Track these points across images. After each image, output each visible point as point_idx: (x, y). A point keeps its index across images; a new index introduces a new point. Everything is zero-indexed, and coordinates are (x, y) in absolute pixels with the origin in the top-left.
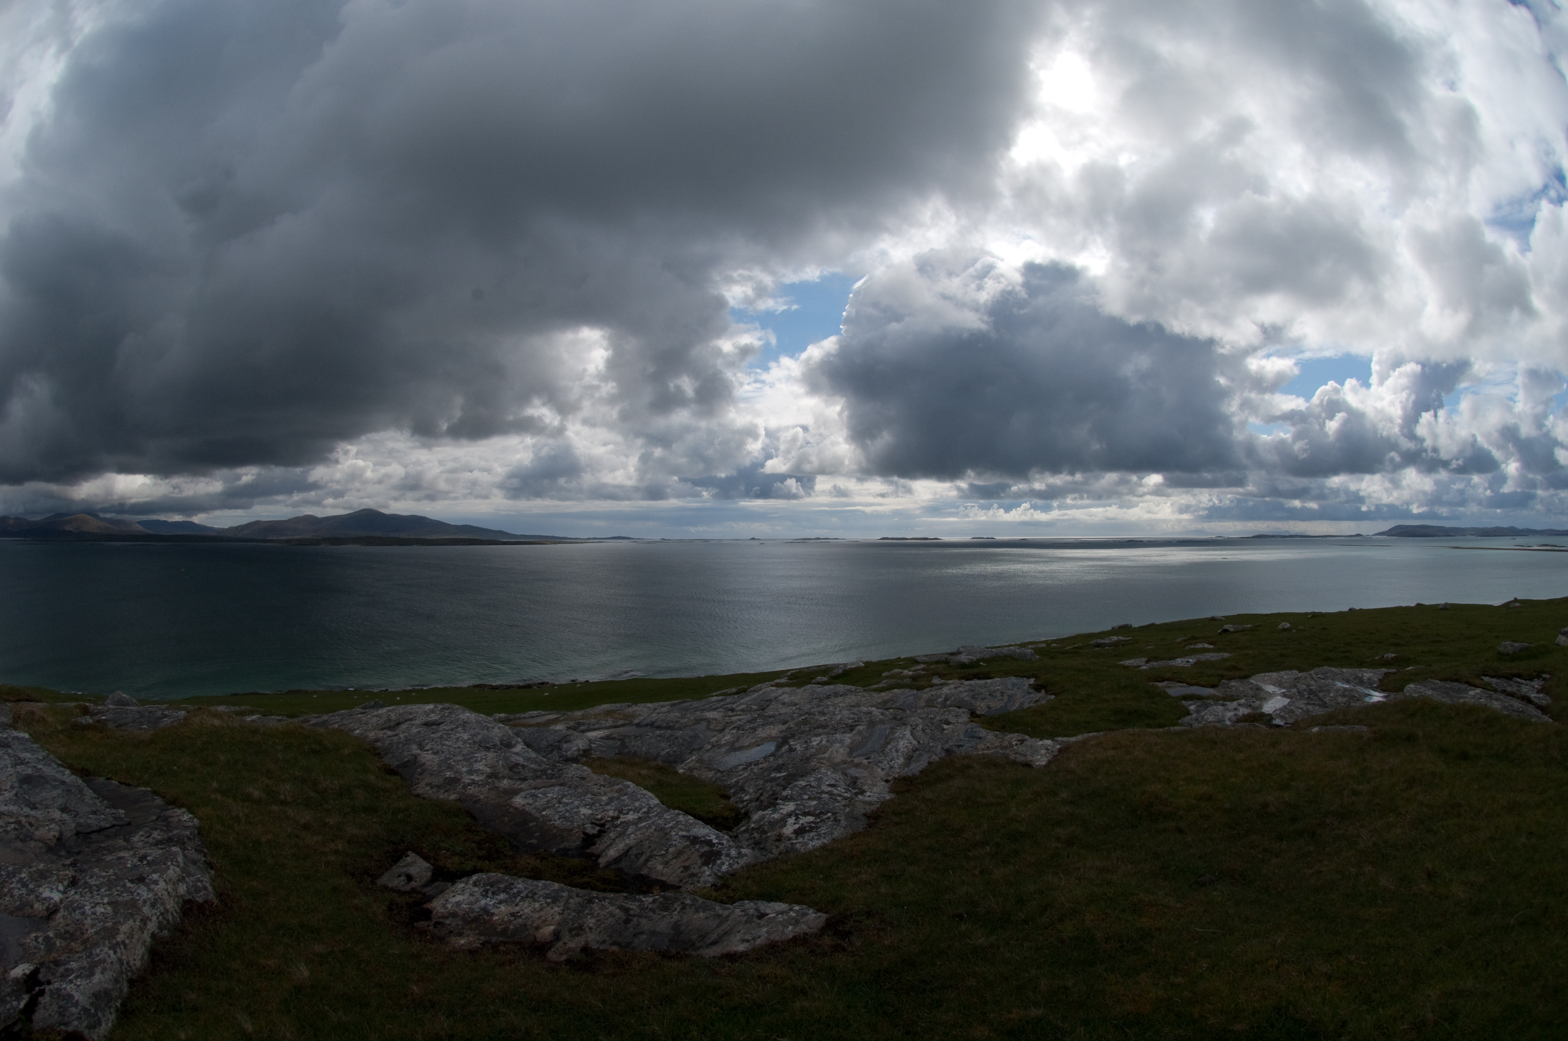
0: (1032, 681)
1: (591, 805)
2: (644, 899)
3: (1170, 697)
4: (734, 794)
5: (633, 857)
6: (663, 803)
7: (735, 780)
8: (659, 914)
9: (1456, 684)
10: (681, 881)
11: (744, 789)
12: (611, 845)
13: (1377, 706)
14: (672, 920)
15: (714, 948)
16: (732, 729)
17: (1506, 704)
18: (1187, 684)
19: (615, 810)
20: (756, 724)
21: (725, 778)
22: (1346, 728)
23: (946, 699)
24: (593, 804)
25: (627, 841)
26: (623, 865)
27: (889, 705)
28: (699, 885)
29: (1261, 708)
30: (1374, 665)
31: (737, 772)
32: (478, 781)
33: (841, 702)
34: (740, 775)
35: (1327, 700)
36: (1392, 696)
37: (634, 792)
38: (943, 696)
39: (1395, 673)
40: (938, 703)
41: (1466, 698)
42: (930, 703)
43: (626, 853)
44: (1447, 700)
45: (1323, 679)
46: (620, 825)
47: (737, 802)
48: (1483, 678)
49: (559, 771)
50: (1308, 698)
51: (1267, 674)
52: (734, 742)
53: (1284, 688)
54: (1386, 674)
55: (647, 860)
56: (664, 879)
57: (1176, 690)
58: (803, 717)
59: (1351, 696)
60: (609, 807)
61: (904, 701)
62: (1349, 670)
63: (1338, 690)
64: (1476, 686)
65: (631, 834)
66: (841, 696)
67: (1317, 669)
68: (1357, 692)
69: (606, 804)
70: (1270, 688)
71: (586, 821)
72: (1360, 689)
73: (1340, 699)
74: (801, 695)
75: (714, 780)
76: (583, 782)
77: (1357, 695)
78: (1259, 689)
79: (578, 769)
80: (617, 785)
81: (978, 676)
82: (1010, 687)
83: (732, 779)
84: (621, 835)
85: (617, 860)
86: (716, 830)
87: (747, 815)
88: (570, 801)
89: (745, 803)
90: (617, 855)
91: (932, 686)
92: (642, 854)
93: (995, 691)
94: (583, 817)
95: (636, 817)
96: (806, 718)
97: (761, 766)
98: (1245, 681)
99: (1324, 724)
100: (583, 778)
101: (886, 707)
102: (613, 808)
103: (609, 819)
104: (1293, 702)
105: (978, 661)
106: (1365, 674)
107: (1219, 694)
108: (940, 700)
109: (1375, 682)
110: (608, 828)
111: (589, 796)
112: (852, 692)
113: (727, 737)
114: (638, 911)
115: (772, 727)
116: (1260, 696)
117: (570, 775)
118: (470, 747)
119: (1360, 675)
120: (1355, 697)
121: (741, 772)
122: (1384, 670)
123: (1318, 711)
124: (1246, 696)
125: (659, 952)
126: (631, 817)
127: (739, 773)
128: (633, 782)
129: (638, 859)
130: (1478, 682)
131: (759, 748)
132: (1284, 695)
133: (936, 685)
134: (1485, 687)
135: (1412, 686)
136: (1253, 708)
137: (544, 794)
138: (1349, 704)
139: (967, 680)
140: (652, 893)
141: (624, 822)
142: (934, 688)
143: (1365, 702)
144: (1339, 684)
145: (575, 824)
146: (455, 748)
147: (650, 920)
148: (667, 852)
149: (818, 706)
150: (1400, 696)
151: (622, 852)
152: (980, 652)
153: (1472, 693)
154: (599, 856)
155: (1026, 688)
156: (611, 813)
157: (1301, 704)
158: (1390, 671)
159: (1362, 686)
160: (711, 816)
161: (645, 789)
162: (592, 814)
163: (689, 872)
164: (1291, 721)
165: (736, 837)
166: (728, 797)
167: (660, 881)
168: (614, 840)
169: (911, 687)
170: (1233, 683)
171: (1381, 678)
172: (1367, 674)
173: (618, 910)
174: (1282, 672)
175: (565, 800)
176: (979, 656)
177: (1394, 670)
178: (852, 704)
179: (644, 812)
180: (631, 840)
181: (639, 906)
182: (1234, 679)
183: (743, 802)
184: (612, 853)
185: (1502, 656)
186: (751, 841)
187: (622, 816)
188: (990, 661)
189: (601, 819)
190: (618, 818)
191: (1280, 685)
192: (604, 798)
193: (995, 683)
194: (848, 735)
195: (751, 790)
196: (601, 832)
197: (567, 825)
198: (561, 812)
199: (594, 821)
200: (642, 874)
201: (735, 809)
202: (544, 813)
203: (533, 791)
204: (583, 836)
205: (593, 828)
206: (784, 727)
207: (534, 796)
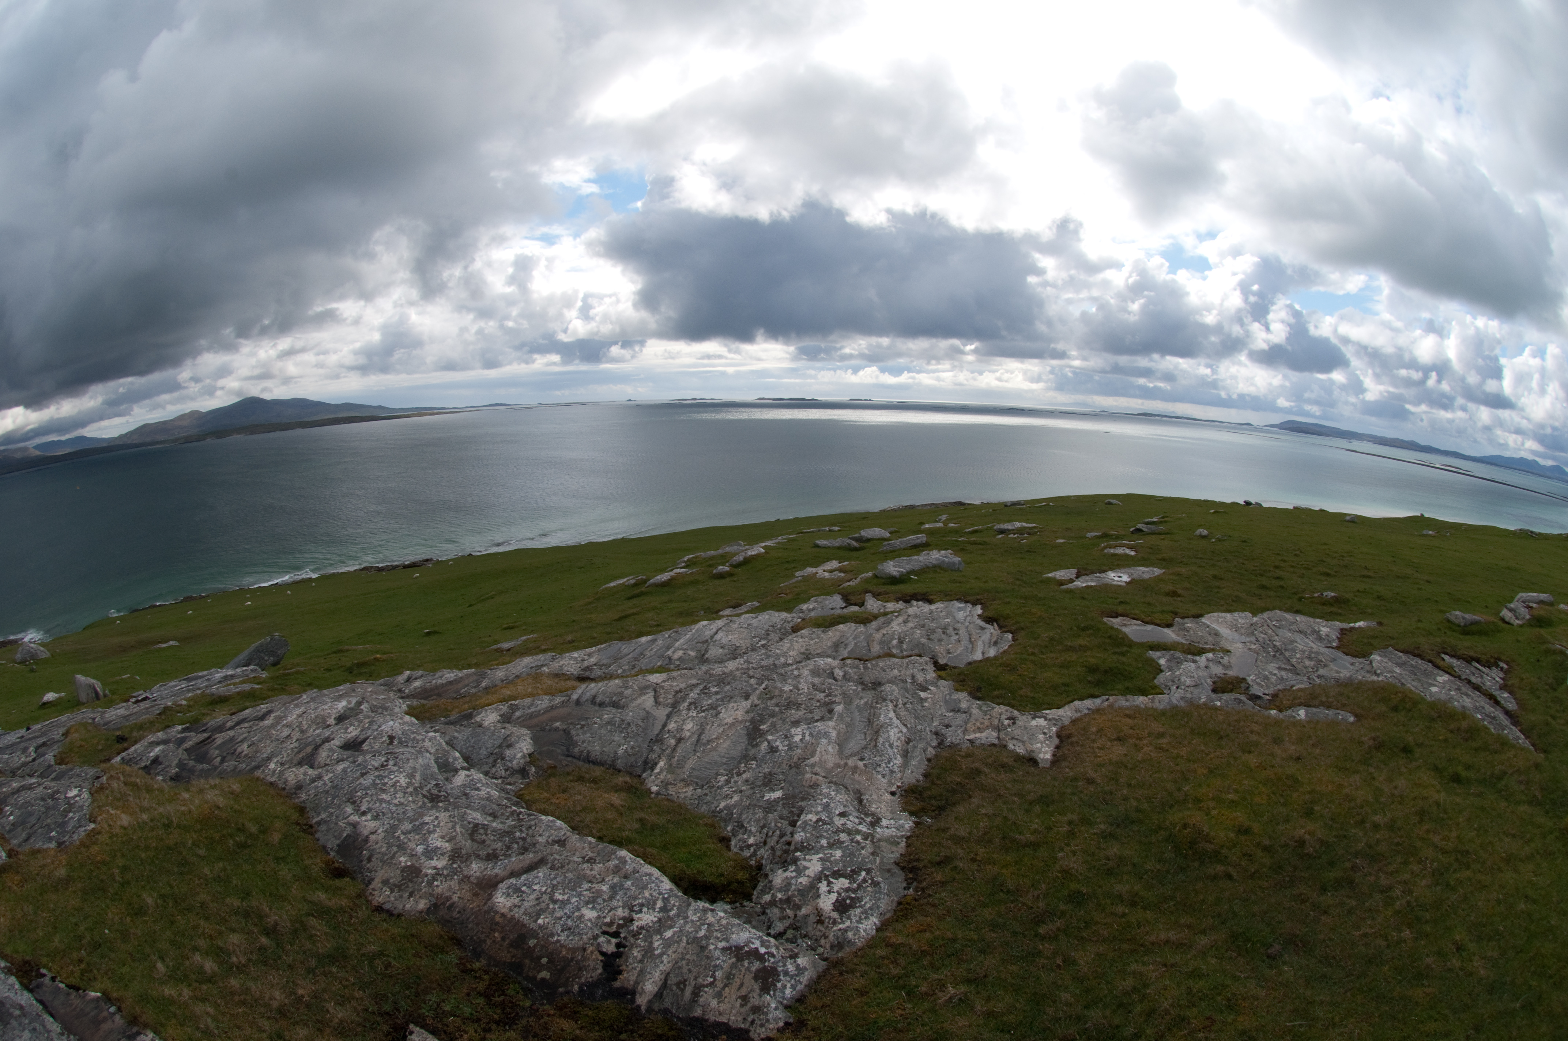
1: (593, 902)
4: (734, 833)
5: (676, 990)
6: (677, 887)
10: (745, 1020)
11: (743, 826)
12: (642, 972)
16: (688, 706)
18: (1143, 621)
19: (625, 909)
20: (713, 698)
21: (708, 798)
24: (595, 900)
25: (658, 967)
26: (667, 1002)
28: (771, 1026)
32: (443, 869)
37: (635, 869)
42: (886, 648)
43: (665, 987)
46: (639, 933)
47: (744, 851)
55: (695, 994)
60: (613, 902)
61: (855, 644)
65: (659, 951)
69: (613, 898)
71: (597, 931)
73: (1307, 663)
75: (697, 804)
76: (565, 853)
80: (613, 859)
81: (916, 598)
82: (958, 618)
83: (719, 802)
84: (648, 951)
85: (659, 995)
87: (761, 871)
88: (565, 896)
89: (752, 849)
90: (656, 989)
92: (685, 984)
94: (589, 924)
95: (654, 919)
96: (767, 687)
97: (744, 776)
100: (562, 844)
101: (840, 655)
102: (620, 903)
103: (622, 922)
105: (909, 573)
110: (626, 938)
111: (585, 884)
113: (690, 725)
115: (735, 705)
117: (545, 839)
118: (414, 802)
126: (650, 920)
127: (724, 791)
128: (630, 850)
129: (684, 991)
137: (529, 886)
141: (643, 928)
145: (585, 939)
146: (396, 805)
148: (715, 980)
151: (659, 984)
154: (634, 994)
156: (621, 913)
157: (1273, 668)
160: (723, 880)
161: (649, 862)
162: (602, 918)
166: (729, 843)
167: (721, 1025)
168: (643, 962)
170: (1188, 624)
175: (558, 896)
179: (661, 910)
180: (664, 964)
182: (1187, 617)
183: (749, 848)
184: (651, 988)
186: (785, 923)
187: (637, 919)
189: (612, 923)
190: (633, 922)
192: (607, 889)
194: (831, 724)
195: (753, 829)
196: (618, 945)
197: (575, 941)
198: (560, 918)
199: (604, 928)
200: (696, 1014)
201: (743, 865)
202: (540, 921)
203: (513, 881)
204: (601, 958)
205: (609, 942)
206: (747, 704)
207: (517, 890)
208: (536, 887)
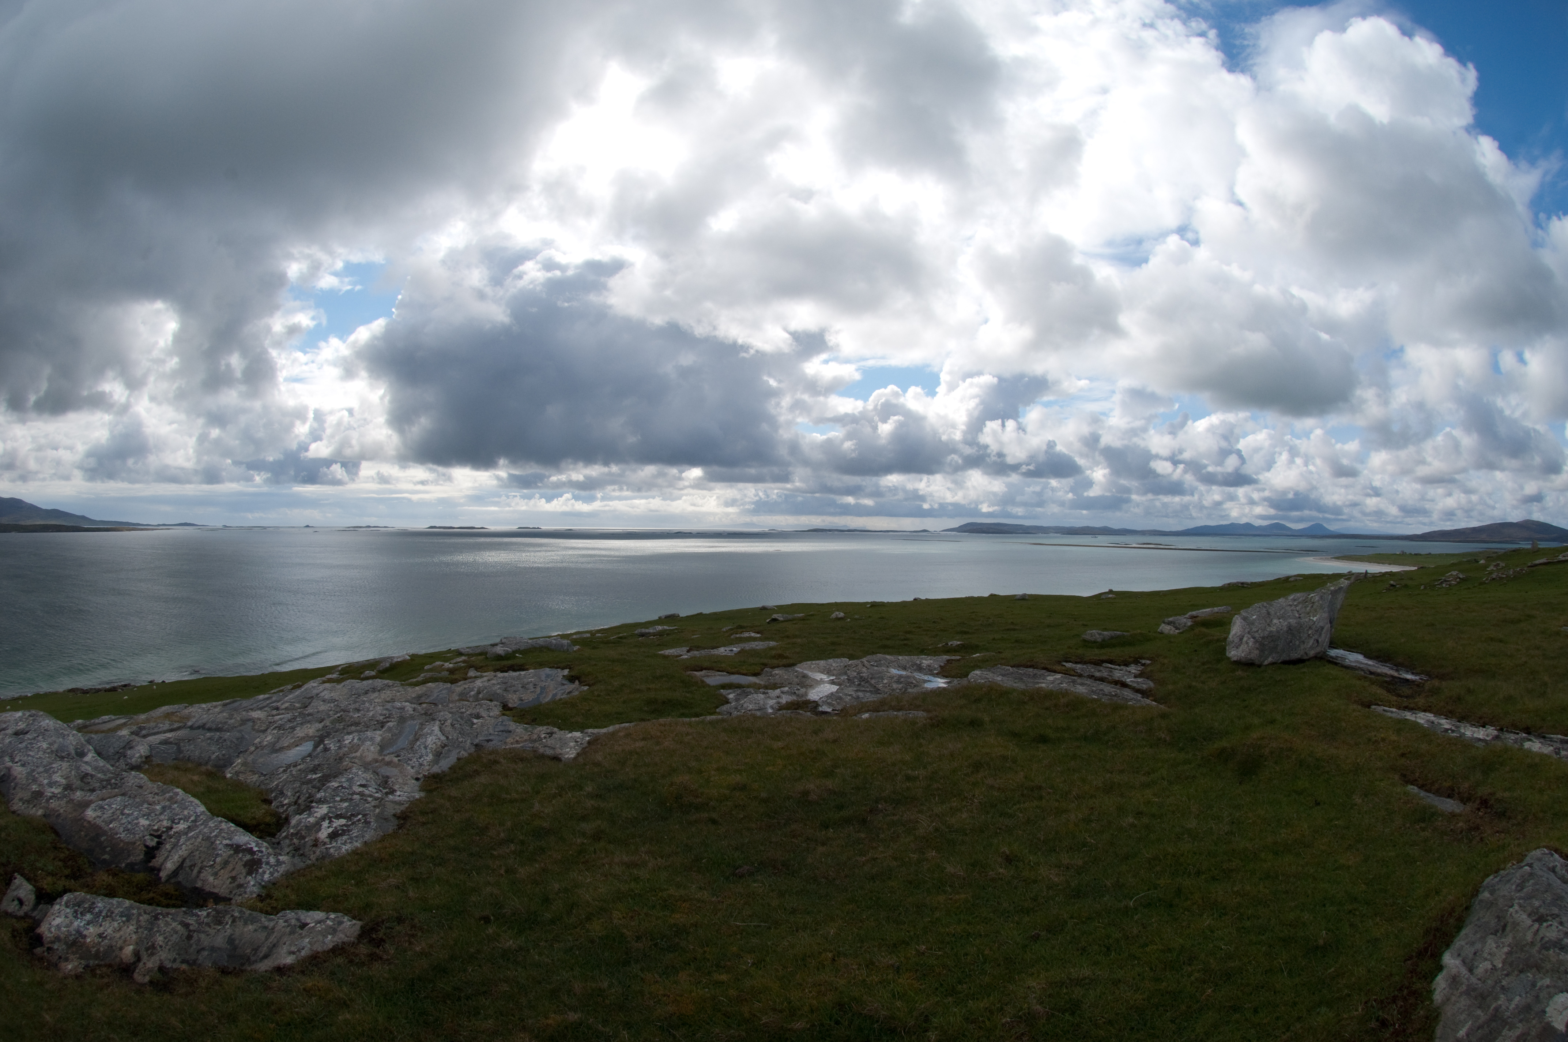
0: (566, 672)
1: (147, 816)
2: (199, 913)
3: (709, 686)
4: (276, 798)
5: (187, 869)
6: (209, 810)
7: (276, 783)
8: (214, 929)
9: (1031, 670)
10: (231, 892)
11: (283, 793)
12: (168, 857)
13: (939, 692)
14: (226, 934)
15: (266, 961)
16: (274, 729)
17: (1094, 689)
18: (728, 673)
19: (168, 820)
20: (295, 723)
21: (267, 781)
22: (900, 713)
23: (479, 693)
24: (149, 814)
25: (180, 853)
26: (180, 878)
27: (423, 699)
28: (246, 896)
29: (807, 695)
30: (934, 652)
31: (278, 775)
32: (58, 794)
33: (377, 697)
34: (280, 778)
35: (880, 686)
36: (956, 681)
37: (183, 799)
38: (476, 690)
39: (959, 660)
40: (470, 697)
41: (1043, 683)
42: (463, 697)
43: (181, 866)
44: (1020, 686)
45: (877, 666)
46: (174, 835)
47: (278, 807)
48: (1064, 664)
49: (121, 780)
50: (859, 685)
51: (814, 662)
52: (274, 744)
53: (833, 675)
54: (948, 661)
55: (199, 872)
56: (216, 891)
57: (714, 679)
58: (339, 715)
59: (908, 683)
60: (162, 817)
61: (438, 696)
62: (907, 657)
63: (892, 677)
64: (1055, 672)
65: (182, 845)
66: (379, 691)
67: (869, 657)
68: (914, 677)
69: (161, 814)
70: (819, 676)
71: (146, 833)
72: (919, 676)
73: (895, 686)
74: (339, 692)
75: (258, 784)
76: (140, 791)
77: (914, 682)
78: (805, 676)
79: (136, 777)
80: (168, 792)
81: (513, 668)
82: (543, 678)
83: (273, 782)
84: (175, 846)
85: (175, 873)
86: (260, 838)
87: (287, 820)
88: (131, 812)
89: (285, 807)
90: (174, 868)
91: (466, 679)
92: (194, 865)
93: (528, 683)
94: (142, 828)
95: (186, 827)
96: (341, 716)
97: (299, 767)
98: (790, 669)
99: (877, 710)
100: (141, 787)
101: (420, 702)
102: (166, 818)
103: (164, 829)
104: (842, 689)
105: (514, 652)
106: (924, 661)
107: (762, 683)
108: (472, 693)
109: (935, 669)
110: (165, 839)
111: (146, 806)
112: (389, 686)
113: (269, 738)
114: (197, 926)
115: (309, 726)
116: (805, 682)
117: (130, 784)
118: (49, 757)
119: (918, 662)
120: (912, 683)
121: (281, 775)
122: (946, 657)
123: (869, 698)
124: (791, 683)
125: (219, 968)
126: (182, 826)
127: (280, 776)
128: (184, 790)
129: (192, 871)
130: (1058, 668)
131: (298, 748)
132: (833, 682)
133: (471, 678)
134: (1066, 672)
135: (978, 672)
136: (798, 695)
137: (109, 806)
138: (906, 689)
139: (502, 672)
140: (206, 907)
141: (177, 832)
142: (467, 681)
143: (923, 688)
144: (894, 671)
145: (137, 836)
146: (37, 758)
147: (208, 935)
148: (215, 863)
149: (355, 702)
150: (964, 681)
151: (177, 864)
152: (516, 644)
153: (1050, 678)
154: (159, 870)
155: (560, 679)
156: (166, 823)
157: (851, 691)
158: (953, 658)
159: (920, 672)
160: (254, 822)
161: (194, 796)
162: (150, 825)
163: (236, 883)
164: (839, 707)
165: (278, 843)
166: (268, 802)
167: (213, 893)
168: (170, 852)
169: (445, 680)
170: (777, 671)
171: (942, 664)
172: (926, 661)
173: (180, 926)
174: (831, 661)
175: (126, 811)
176: (514, 647)
177: (958, 658)
178: (388, 699)
179: (192, 821)
180: (183, 851)
181: (197, 920)
182: (778, 667)
183: (283, 806)
184: (170, 866)
185: (1087, 644)
186: (291, 848)
187: (175, 826)
188: (524, 652)
189: (158, 830)
190: (171, 828)
191: (829, 672)
192: (158, 807)
193: (529, 676)
194: (378, 732)
195: (289, 794)
196: (159, 843)
197: (130, 838)
198: (124, 824)
199: (152, 832)
200: (197, 886)
201: (276, 815)
202: (111, 826)
203: (100, 802)
204: (144, 849)
205: (152, 840)
206: (321, 726)
207: (102, 808)
208: (114, 806)
